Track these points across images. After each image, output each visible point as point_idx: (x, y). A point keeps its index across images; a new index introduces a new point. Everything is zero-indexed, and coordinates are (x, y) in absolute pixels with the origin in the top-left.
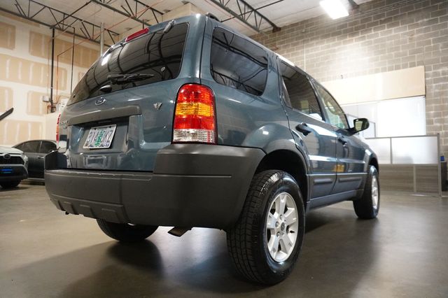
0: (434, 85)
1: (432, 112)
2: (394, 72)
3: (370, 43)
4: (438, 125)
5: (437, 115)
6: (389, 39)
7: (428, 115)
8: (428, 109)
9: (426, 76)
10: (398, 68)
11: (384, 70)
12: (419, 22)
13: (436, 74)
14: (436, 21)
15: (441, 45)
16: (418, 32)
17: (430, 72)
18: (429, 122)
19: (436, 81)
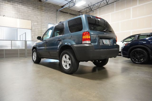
0: (33, 27)
1: (33, 34)
2: (23, 20)
3: (15, 7)
4: (34, 38)
5: (34, 35)
6: (22, 9)
7: (32, 35)
8: (32, 33)
9: (32, 24)
10: (24, 19)
11: (20, 18)
12: (30, 8)
13: (34, 24)
14: (34, 9)
15: (35, 16)
16: (30, 10)
17: (33, 23)
18: (32, 37)
19: (34, 26)
